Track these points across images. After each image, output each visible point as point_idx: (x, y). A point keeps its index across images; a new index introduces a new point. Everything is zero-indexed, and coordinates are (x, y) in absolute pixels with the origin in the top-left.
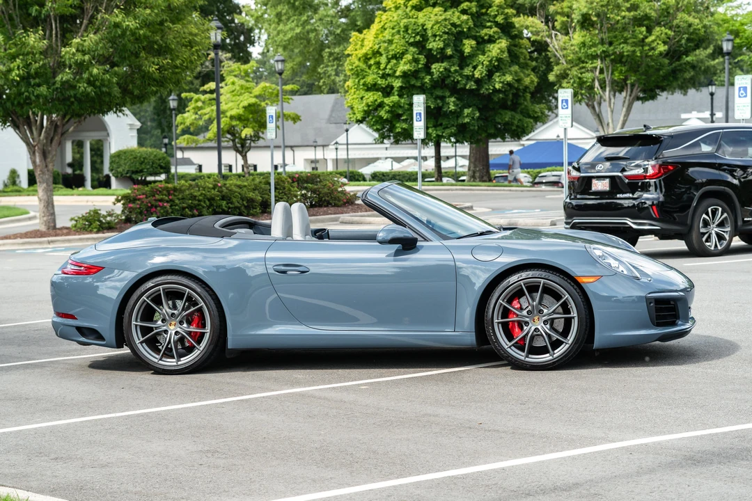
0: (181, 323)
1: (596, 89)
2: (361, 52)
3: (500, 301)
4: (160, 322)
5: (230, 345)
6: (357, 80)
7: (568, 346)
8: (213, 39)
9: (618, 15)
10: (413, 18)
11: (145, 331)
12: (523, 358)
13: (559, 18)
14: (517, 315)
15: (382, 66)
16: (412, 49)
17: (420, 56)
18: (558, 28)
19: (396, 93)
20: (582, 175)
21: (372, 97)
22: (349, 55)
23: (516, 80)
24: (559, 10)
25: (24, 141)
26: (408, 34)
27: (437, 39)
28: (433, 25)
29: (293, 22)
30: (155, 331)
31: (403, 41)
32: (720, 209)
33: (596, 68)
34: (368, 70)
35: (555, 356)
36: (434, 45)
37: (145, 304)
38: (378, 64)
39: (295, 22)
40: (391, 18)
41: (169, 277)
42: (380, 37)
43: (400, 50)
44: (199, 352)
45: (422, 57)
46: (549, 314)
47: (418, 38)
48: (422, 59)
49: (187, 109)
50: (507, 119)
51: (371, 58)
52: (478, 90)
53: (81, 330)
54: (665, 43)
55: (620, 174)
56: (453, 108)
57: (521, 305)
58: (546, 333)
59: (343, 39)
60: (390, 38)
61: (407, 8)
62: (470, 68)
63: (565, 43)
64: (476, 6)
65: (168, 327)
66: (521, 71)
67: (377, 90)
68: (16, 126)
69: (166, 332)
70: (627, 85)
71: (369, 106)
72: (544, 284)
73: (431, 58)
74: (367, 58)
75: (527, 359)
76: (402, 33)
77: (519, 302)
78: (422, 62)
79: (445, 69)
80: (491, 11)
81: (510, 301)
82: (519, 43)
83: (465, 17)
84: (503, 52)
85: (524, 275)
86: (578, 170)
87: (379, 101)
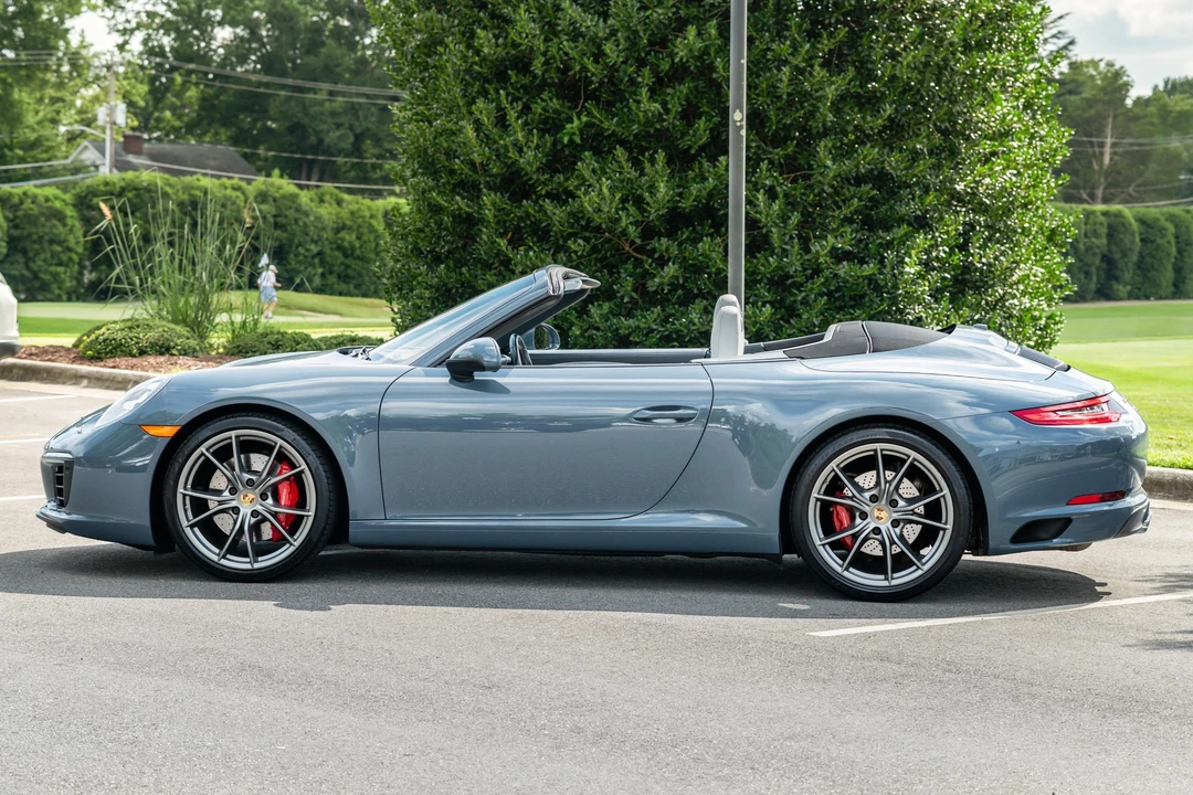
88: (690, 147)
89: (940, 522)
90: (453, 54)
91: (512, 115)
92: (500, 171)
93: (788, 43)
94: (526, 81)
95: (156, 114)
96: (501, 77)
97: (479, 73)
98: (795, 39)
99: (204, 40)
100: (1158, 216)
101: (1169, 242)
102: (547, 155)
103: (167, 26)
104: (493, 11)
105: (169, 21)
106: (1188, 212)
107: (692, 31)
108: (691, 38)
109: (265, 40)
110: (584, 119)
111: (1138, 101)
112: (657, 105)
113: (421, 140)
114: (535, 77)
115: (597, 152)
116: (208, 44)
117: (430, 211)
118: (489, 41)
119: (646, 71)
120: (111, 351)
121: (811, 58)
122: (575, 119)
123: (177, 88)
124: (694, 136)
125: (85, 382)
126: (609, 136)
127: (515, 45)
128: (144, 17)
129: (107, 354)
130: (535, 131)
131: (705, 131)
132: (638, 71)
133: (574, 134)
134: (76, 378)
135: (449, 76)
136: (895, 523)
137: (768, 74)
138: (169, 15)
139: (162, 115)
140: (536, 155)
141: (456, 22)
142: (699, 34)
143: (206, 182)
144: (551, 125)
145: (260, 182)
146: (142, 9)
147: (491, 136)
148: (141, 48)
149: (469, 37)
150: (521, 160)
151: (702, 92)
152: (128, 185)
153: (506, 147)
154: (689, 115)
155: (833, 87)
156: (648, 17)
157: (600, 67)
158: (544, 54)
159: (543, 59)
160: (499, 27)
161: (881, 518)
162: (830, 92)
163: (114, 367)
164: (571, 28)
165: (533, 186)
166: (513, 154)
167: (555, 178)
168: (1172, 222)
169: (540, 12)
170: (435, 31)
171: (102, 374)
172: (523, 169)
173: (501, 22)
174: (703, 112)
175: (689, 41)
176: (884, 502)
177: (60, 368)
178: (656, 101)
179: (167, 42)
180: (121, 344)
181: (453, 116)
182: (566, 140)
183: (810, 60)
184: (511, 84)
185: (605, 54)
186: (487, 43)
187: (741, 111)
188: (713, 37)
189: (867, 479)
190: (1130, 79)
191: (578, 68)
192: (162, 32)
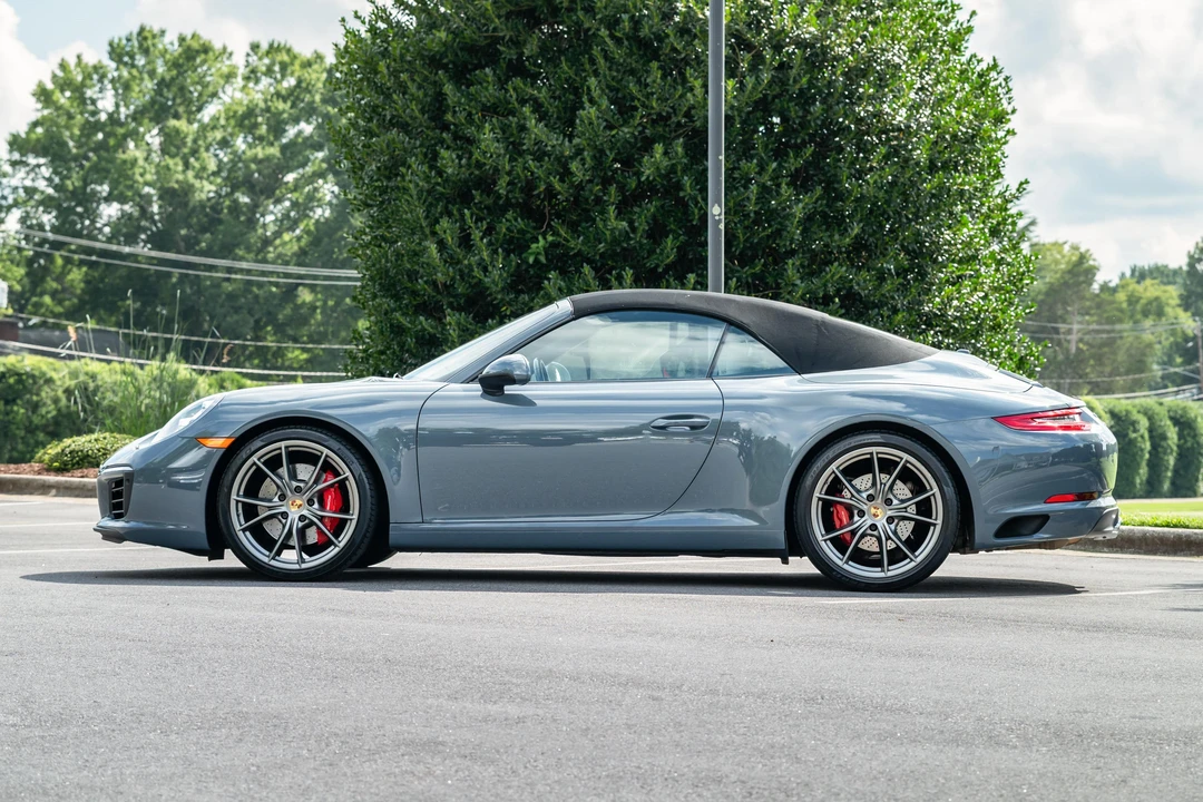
88: (657, 266)
89: (931, 518)
90: (415, 174)
91: (476, 235)
92: (464, 291)
93: (755, 161)
94: (489, 201)
95: (34, 299)
96: (464, 198)
97: (442, 194)
98: (762, 158)
99: (88, 218)
100: (1130, 408)
101: (1142, 437)
102: (512, 276)
103: (47, 203)
104: (456, 132)
105: (50, 198)
106: (1161, 404)
107: (659, 148)
108: (658, 156)
109: (157, 217)
110: (550, 238)
111: (1104, 287)
112: (624, 223)
113: (383, 261)
114: (499, 197)
115: (563, 273)
116: (93, 222)
117: (392, 332)
118: (453, 161)
119: (613, 189)
120: (78, 463)
121: (777, 178)
122: (540, 238)
123: (58, 270)
124: (661, 254)
125: (54, 492)
126: (575, 255)
127: (479, 165)
128: (21, 192)
129: (73, 465)
130: (500, 250)
131: (672, 249)
132: (605, 190)
133: (539, 254)
134: (44, 489)
135: (411, 196)
136: (890, 520)
137: (735, 193)
138: (50, 191)
139: (41, 300)
140: (501, 275)
141: (418, 143)
142: (666, 153)
143: (95, 367)
144: (516, 245)
145: (154, 365)
146: (20, 185)
147: (456, 256)
148: (18, 226)
149: (432, 158)
150: (486, 280)
151: (669, 211)
152: (9, 370)
153: (470, 267)
154: (657, 233)
155: (801, 205)
156: (613, 136)
157: (565, 185)
158: (509, 173)
159: (508, 179)
160: (462, 148)
161: (878, 515)
162: (798, 211)
163: (82, 477)
164: (536, 148)
165: (497, 307)
166: (477, 273)
167: (520, 298)
168: (1145, 414)
169: (504, 132)
170: (397, 153)
171: (71, 483)
172: (488, 288)
173: (465, 143)
174: (671, 231)
175: (655, 161)
176: (879, 500)
177: (27, 479)
178: (623, 220)
179: (48, 219)
180: (88, 456)
181: (416, 237)
182: (531, 260)
183: (776, 177)
184: (475, 204)
185: (571, 173)
186: (450, 164)
187: (720, 206)
188: (680, 155)
189: (863, 482)
190: (1096, 264)
191: (542, 188)
192: (41, 209)
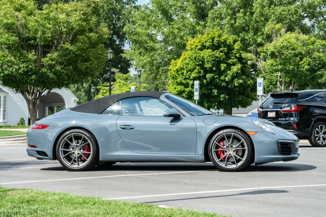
0: (80, 149)
1: (278, 85)
2: (175, 69)
3: (215, 142)
4: (71, 149)
5: (100, 159)
6: (173, 80)
7: (243, 161)
8: (109, 58)
9: (287, 52)
10: (198, 54)
11: (65, 152)
12: (224, 166)
13: (262, 54)
14: (222, 148)
15: (185, 74)
16: (198, 67)
17: (201, 70)
18: (262, 58)
19: (190, 87)
20: (264, 110)
21: (180, 88)
22: (170, 70)
23: (244, 82)
24: (262, 51)
25: (25, 99)
26: (196, 61)
27: (209, 63)
28: (208, 57)
29: (146, 56)
30: (69, 153)
31: (194, 64)
32: (324, 126)
33: (278, 76)
34: (178, 76)
35: (238, 166)
36: (207, 66)
37: (65, 141)
38: (183, 73)
39: (147, 56)
40: (189, 54)
41: (76, 130)
42: (184, 62)
43: (192, 67)
44: (87, 162)
45: (202, 71)
46: (236, 148)
47: (200, 62)
48: (202, 72)
49: (99, 93)
50: (241, 99)
51: (179, 71)
52: (227, 86)
53: (38, 152)
54: (308, 65)
55: (280, 110)
56: (216, 94)
57: (224, 144)
58: (234, 156)
59: (168, 63)
60: (188, 62)
61: (196, 49)
62: (223, 76)
63: (264, 65)
64: (227, 50)
65: (75, 151)
66: (247, 79)
67: (182, 85)
68: (22, 93)
69: (74, 153)
70: (292, 83)
71: (178, 92)
72: (234, 135)
73: (206, 71)
74: (178, 71)
75: (226, 167)
76: (193, 60)
77: (223, 143)
78: (202, 73)
79: (212, 76)
80: (234, 52)
81: (219, 142)
82: (246, 66)
83: (222, 54)
84: (239, 70)
85: (225, 131)
86: (262, 108)
87: (183, 90)
